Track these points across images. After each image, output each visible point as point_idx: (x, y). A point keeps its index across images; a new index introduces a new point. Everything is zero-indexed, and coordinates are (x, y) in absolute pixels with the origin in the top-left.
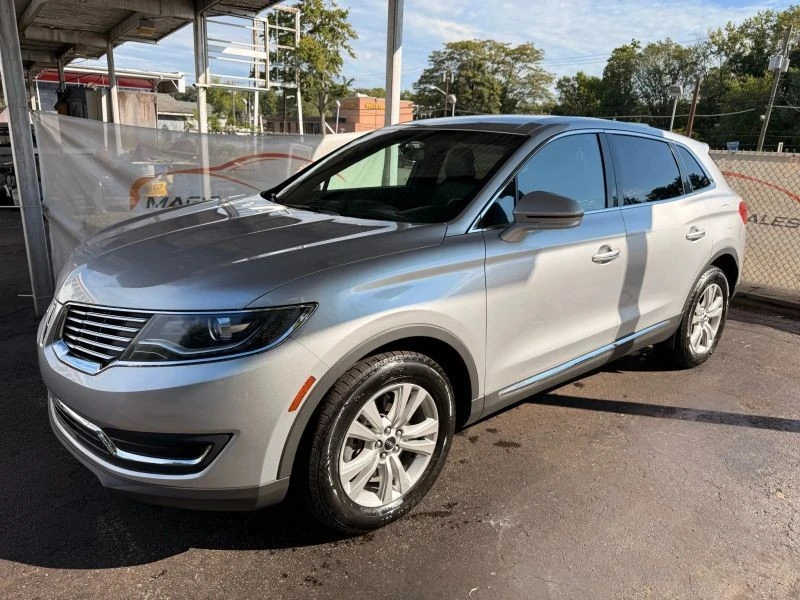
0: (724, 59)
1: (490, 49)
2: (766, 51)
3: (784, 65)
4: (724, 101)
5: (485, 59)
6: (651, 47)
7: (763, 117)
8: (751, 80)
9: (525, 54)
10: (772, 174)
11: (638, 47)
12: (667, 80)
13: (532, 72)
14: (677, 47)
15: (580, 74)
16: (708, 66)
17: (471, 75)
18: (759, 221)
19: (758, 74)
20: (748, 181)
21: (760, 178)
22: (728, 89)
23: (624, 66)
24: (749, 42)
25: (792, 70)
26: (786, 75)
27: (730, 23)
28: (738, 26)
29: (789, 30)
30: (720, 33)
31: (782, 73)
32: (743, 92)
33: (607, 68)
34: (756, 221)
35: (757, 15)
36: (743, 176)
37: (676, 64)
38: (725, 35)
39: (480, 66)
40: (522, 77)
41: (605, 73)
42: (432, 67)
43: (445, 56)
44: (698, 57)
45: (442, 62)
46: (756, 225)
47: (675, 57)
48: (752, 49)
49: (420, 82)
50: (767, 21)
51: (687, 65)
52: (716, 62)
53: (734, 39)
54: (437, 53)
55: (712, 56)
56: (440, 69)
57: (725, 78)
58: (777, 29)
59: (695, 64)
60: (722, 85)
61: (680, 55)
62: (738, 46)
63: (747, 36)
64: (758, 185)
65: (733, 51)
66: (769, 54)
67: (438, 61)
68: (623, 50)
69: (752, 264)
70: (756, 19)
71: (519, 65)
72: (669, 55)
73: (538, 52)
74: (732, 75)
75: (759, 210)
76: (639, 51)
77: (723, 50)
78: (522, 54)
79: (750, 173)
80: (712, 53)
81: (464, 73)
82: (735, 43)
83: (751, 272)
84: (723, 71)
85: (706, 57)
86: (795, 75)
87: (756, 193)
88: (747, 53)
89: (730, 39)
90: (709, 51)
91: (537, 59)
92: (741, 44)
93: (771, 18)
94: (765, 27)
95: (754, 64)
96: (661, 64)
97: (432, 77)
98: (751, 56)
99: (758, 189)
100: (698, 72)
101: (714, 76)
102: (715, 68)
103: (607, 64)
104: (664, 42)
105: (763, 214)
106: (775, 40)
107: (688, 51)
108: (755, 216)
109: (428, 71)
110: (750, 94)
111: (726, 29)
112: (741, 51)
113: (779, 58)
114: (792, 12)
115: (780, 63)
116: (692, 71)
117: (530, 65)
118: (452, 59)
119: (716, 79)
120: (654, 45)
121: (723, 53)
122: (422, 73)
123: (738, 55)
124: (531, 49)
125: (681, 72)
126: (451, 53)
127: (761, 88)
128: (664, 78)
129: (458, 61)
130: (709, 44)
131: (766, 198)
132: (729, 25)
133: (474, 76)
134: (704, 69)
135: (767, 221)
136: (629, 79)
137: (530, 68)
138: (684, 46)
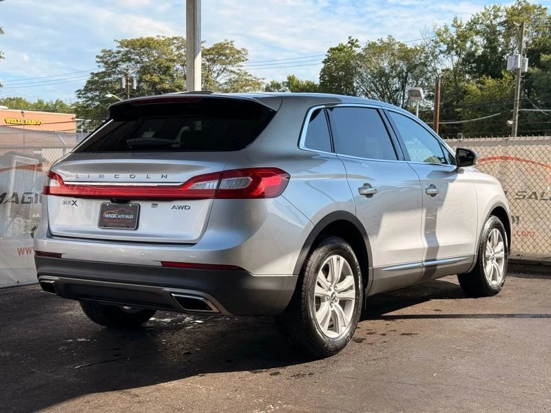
0: (456, 58)
1: (178, 48)
2: (500, 49)
3: (523, 64)
4: (464, 107)
5: (174, 61)
6: (372, 46)
7: (510, 122)
8: (490, 82)
9: (225, 55)
10: (543, 156)
11: (357, 46)
12: (396, 83)
13: (233, 76)
14: (402, 45)
15: (291, 79)
16: (440, 68)
17: (157, 80)
18: (539, 197)
19: (496, 75)
20: (524, 163)
21: (534, 159)
22: (465, 92)
23: (343, 68)
24: (480, 40)
25: (531, 70)
26: (527, 75)
27: (456, 18)
28: (465, 22)
29: (521, 27)
30: (446, 30)
31: (523, 74)
32: (483, 95)
33: (323, 70)
34: (536, 198)
35: (484, 11)
36: (518, 159)
37: (403, 65)
38: (453, 32)
39: (168, 68)
40: (221, 82)
41: (322, 77)
42: (104, 70)
43: (119, 57)
44: (427, 57)
45: (116, 64)
46: (537, 201)
47: (401, 58)
48: (485, 47)
49: (87, 89)
50: (496, 17)
51: (416, 66)
52: (448, 63)
53: (463, 37)
54: (109, 53)
55: (442, 55)
56: (114, 73)
57: (459, 80)
58: (508, 24)
59: (424, 64)
60: (457, 89)
61: (406, 54)
62: (468, 44)
63: (477, 33)
64: (533, 166)
65: (464, 50)
66: (503, 53)
67: (110, 62)
68: (340, 49)
69: (540, 238)
70: (483, 14)
71: (217, 67)
72: (393, 54)
73: (239, 52)
74: (467, 76)
75: (538, 187)
76: (358, 51)
77: (453, 49)
78: (220, 55)
79: (524, 156)
80: (441, 52)
81: (148, 77)
82: (464, 41)
83: (540, 244)
84: (457, 73)
85: (436, 57)
86: (537, 75)
87: (532, 173)
88: (480, 52)
89: (459, 37)
90: (437, 50)
91: (239, 60)
92: (472, 42)
93: (500, 14)
94: (494, 22)
95: (489, 64)
96: (385, 64)
97: (104, 83)
98: (484, 55)
99: (533, 170)
100: (429, 74)
101: (448, 79)
102: (448, 70)
103: (323, 66)
104: (385, 40)
105: (541, 191)
106: (507, 36)
107: (415, 51)
108: (535, 193)
109: (97, 75)
110: (492, 98)
111: (453, 26)
112: (473, 49)
113: (517, 57)
114: (520, 8)
115: (519, 62)
116: (423, 73)
117: (230, 68)
118: (129, 60)
119: (451, 82)
120: (374, 44)
121: (453, 52)
122: (88, 77)
123: (471, 55)
124: (232, 49)
125: (409, 74)
126: (127, 53)
127: (502, 89)
128: (390, 81)
129: (137, 62)
130: (436, 42)
131: (541, 177)
132: (455, 21)
133: (162, 81)
134: (435, 71)
135: (546, 197)
136: (351, 84)
137: (232, 72)
138: (410, 46)
